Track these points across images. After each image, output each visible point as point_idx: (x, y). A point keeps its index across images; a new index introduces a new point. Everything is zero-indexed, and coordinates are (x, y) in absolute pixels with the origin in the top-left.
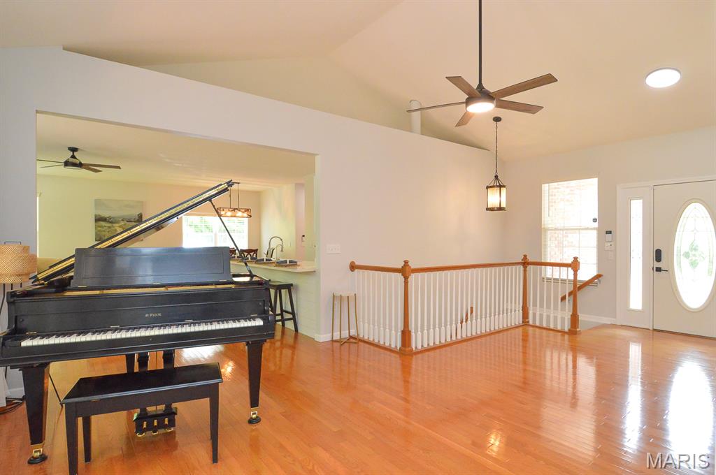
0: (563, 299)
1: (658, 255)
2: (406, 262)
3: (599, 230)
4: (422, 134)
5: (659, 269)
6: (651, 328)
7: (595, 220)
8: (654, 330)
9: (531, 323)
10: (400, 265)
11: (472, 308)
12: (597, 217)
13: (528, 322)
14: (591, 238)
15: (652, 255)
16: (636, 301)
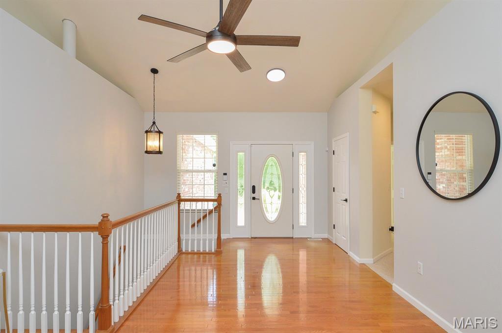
0: (193, 226)
1: (254, 189)
2: (105, 217)
3: (218, 172)
5: (254, 198)
6: (250, 237)
7: (214, 165)
8: (252, 238)
9: (184, 250)
11: (125, 247)
12: (215, 163)
13: (182, 250)
14: (210, 179)
15: (250, 190)
16: (241, 221)
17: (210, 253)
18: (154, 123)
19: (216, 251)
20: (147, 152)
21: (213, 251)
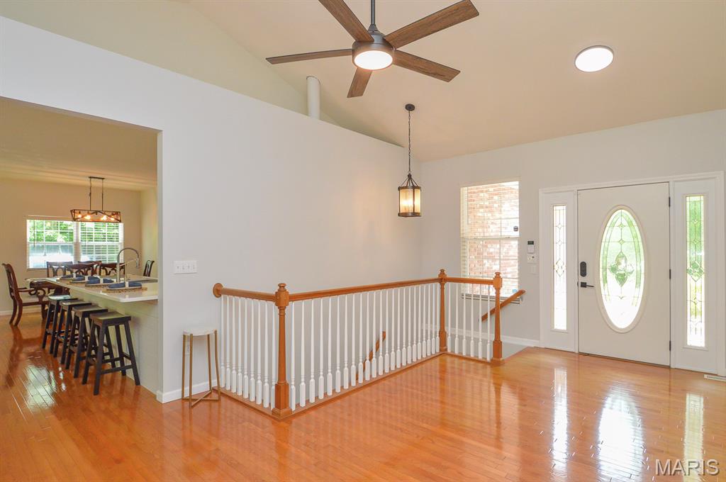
0: (484, 318)
1: (583, 269)
2: (282, 286)
3: (519, 239)
4: (321, 119)
5: (584, 285)
6: (577, 352)
7: (516, 229)
8: (580, 353)
9: (449, 351)
10: (273, 290)
11: (384, 333)
12: (518, 225)
13: (446, 350)
14: (513, 249)
15: (576, 269)
16: (560, 321)
17: (484, 362)
18: (410, 176)
19: (492, 360)
20: (399, 215)
21: (488, 359)
